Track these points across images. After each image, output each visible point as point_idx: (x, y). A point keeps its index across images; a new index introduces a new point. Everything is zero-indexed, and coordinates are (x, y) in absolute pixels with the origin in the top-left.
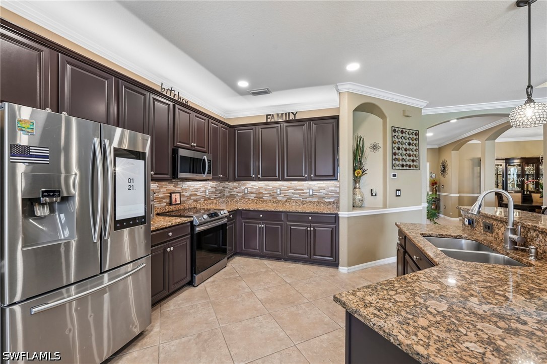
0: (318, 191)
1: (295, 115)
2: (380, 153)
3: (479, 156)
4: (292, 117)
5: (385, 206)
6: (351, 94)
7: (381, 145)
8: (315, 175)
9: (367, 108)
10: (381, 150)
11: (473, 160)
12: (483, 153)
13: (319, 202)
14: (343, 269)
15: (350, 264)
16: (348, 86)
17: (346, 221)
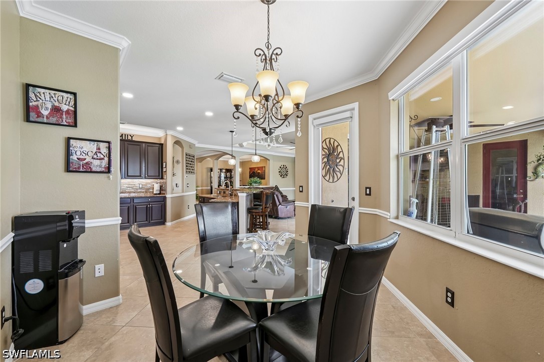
0: (146, 185)
1: (132, 137)
2: (180, 165)
3: (212, 166)
4: (130, 138)
5: (183, 192)
6: (173, 136)
7: (181, 161)
8: (148, 176)
9: (178, 143)
10: (181, 163)
11: (207, 168)
12: (213, 165)
13: (146, 192)
14: (168, 224)
15: (172, 221)
16: (172, 132)
17: (170, 199)
